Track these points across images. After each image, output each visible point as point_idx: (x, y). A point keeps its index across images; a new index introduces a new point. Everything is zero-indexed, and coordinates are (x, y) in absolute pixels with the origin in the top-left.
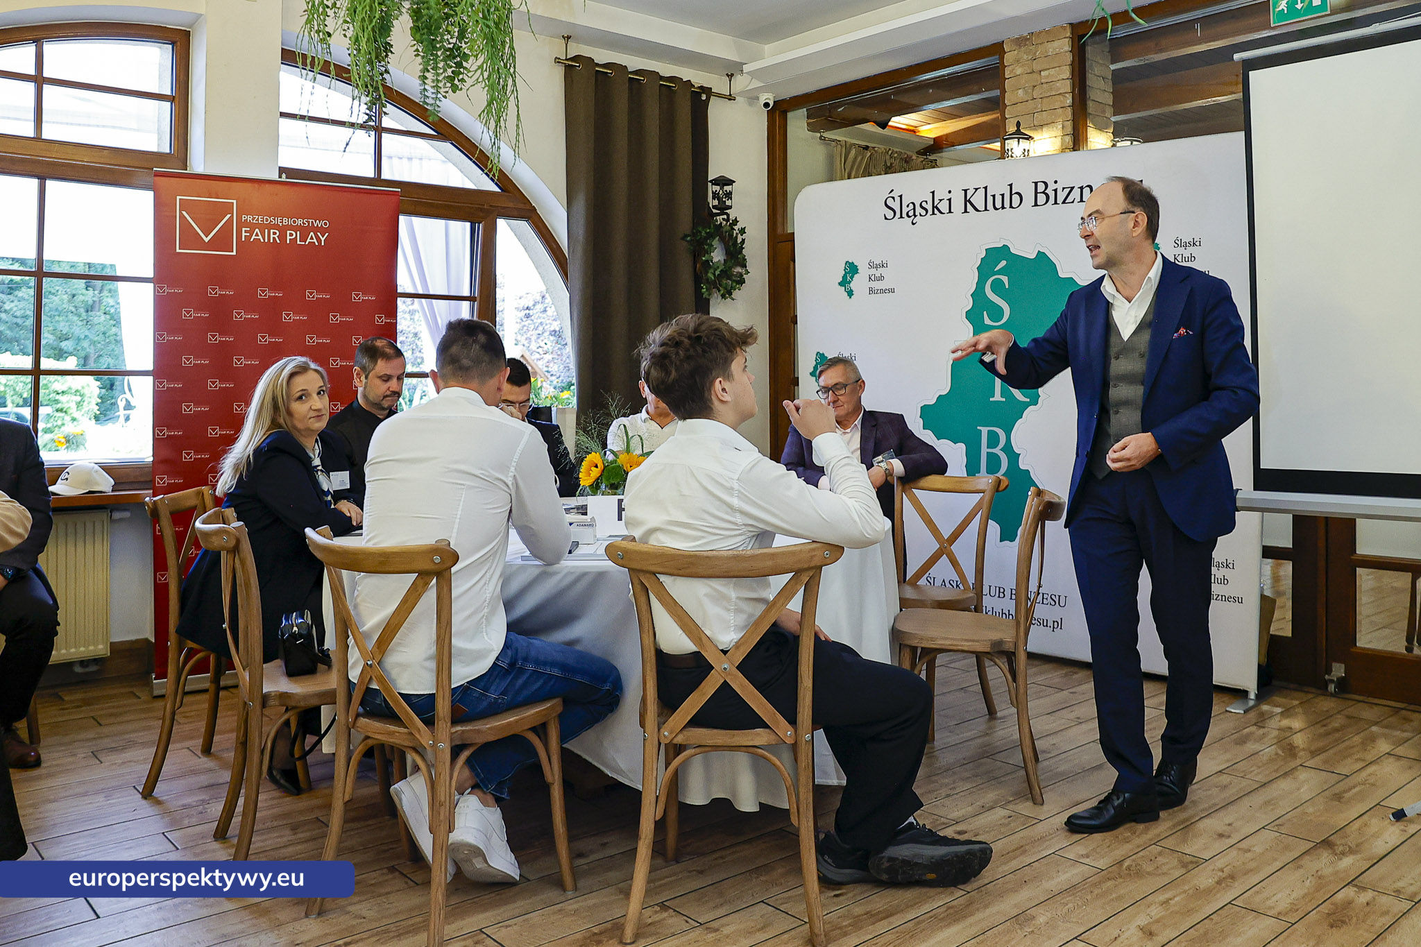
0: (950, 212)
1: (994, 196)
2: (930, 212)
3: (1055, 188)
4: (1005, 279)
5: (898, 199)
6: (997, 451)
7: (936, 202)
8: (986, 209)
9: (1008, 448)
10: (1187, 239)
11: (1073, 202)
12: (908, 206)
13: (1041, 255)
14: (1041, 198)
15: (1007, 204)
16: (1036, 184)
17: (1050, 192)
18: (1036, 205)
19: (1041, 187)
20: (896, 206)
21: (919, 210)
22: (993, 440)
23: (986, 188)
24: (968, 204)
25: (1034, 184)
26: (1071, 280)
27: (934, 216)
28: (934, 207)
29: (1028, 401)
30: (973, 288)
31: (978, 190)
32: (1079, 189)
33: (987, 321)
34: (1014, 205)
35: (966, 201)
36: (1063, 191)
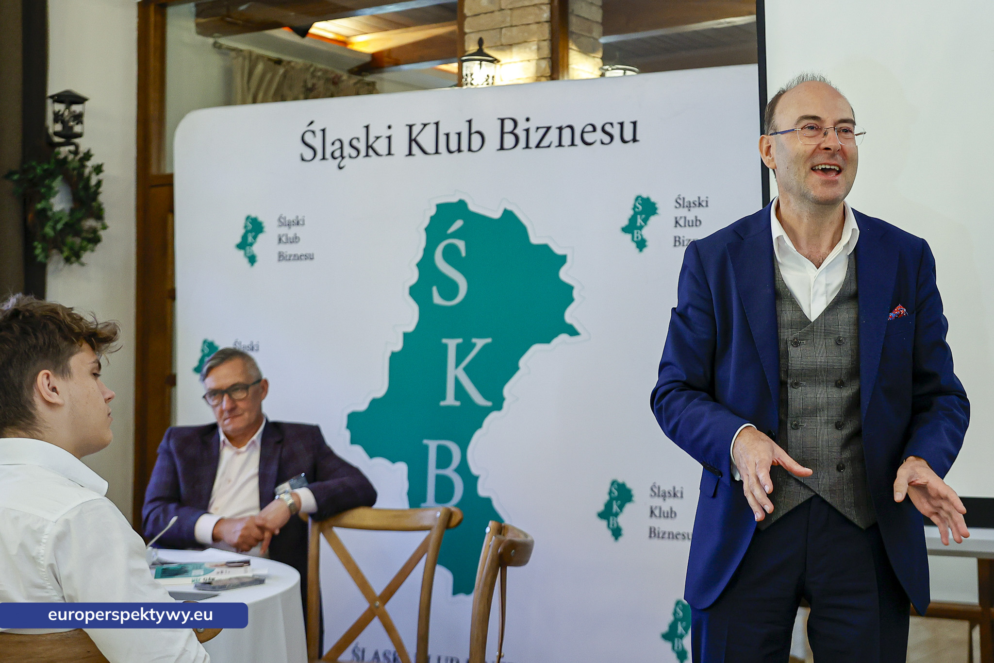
0: (389, 154)
1: (447, 135)
2: (363, 152)
3: (526, 127)
4: (461, 244)
5: (319, 134)
6: (449, 472)
7: (372, 140)
8: (437, 152)
9: (464, 469)
10: (691, 198)
11: (549, 146)
12: (333, 144)
13: (508, 214)
14: (509, 140)
15: (464, 146)
16: (502, 120)
17: (520, 132)
18: (502, 148)
19: (509, 126)
20: (317, 143)
21: (347, 150)
22: (444, 458)
23: (437, 124)
24: (414, 145)
25: (500, 121)
26: (545, 247)
27: (367, 158)
28: (368, 147)
29: (489, 404)
30: (419, 255)
31: (427, 127)
32: (558, 131)
33: (437, 299)
34: (474, 148)
35: (411, 140)
36: (537, 131)
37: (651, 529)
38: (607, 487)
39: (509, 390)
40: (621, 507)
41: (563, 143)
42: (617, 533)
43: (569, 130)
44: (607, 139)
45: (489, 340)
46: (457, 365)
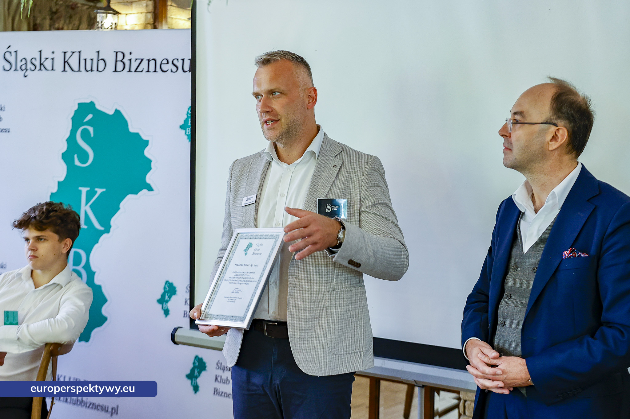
0: (53, 70)
2: (38, 68)
3: (129, 59)
4: (91, 129)
5: (14, 54)
6: (80, 268)
7: (43, 60)
8: (79, 70)
9: (87, 267)
11: (142, 71)
12: (21, 61)
13: (117, 112)
14: (120, 66)
15: (95, 68)
16: (117, 53)
17: (126, 61)
18: (116, 71)
19: (120, 57)
20: (12, 60)
21: (29, 65)
22: (77, 259)
23: (80, 52)
24: (66, 64)
25: (115, 53)
26: (137, 135)
27: (40, 71)
28: (41, 64)
29: (103, 229)
30: (68, 135)
31: (74, 53)
32: (147, 61)
33: (77, 163)
34: (100, 69)
35: (65, 62)
36: (135, 61)
37: (185, 312)
38: (163, 284)
39: (114, 221)
40: (170, 297)
41: (150, 70)
42: (167, 312)
43: (153, 61)
44: (174, 69)
45: (104, 190)
46: (86, 204)
